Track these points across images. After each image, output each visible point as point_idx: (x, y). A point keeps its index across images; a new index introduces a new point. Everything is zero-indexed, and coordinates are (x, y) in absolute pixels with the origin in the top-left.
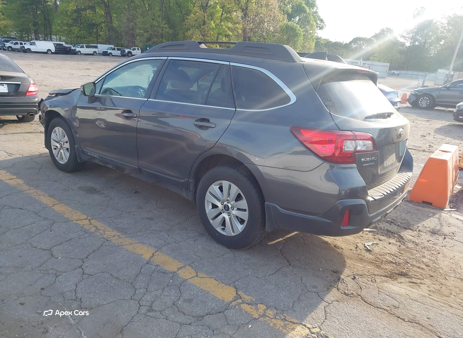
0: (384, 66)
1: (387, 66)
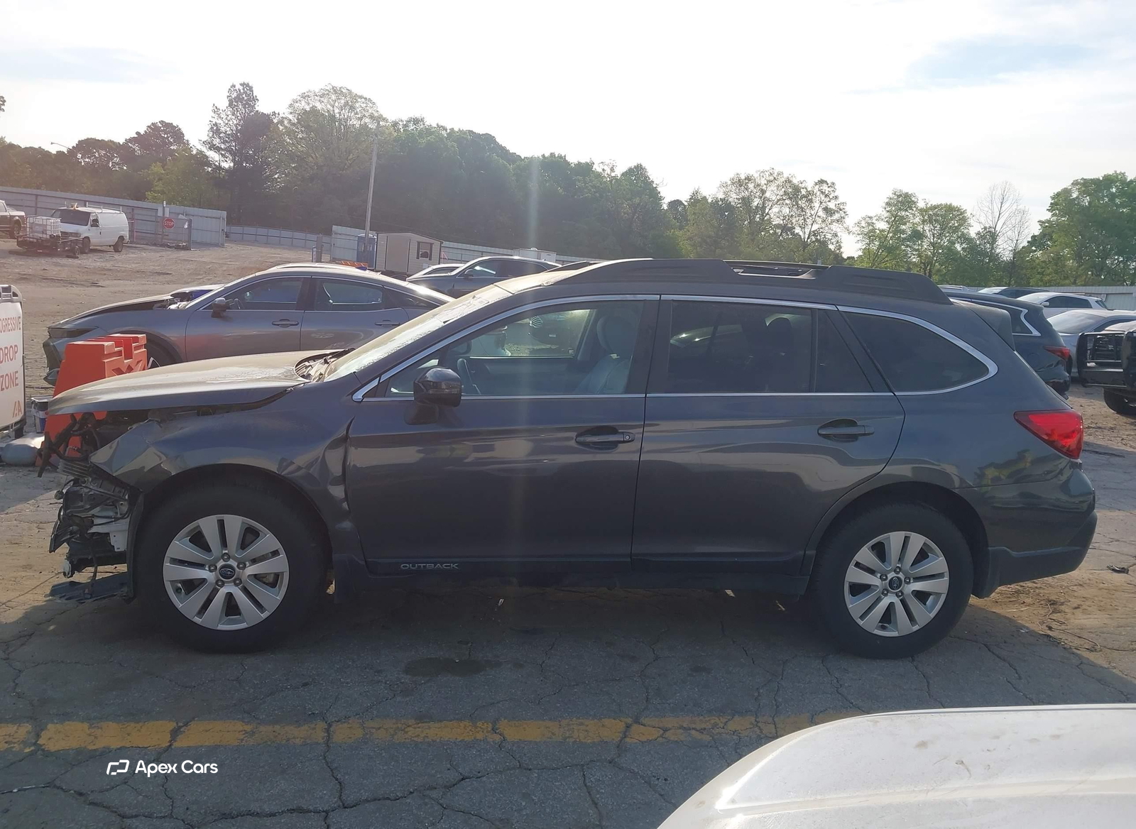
0: (216, 218)
1: (223, 219)
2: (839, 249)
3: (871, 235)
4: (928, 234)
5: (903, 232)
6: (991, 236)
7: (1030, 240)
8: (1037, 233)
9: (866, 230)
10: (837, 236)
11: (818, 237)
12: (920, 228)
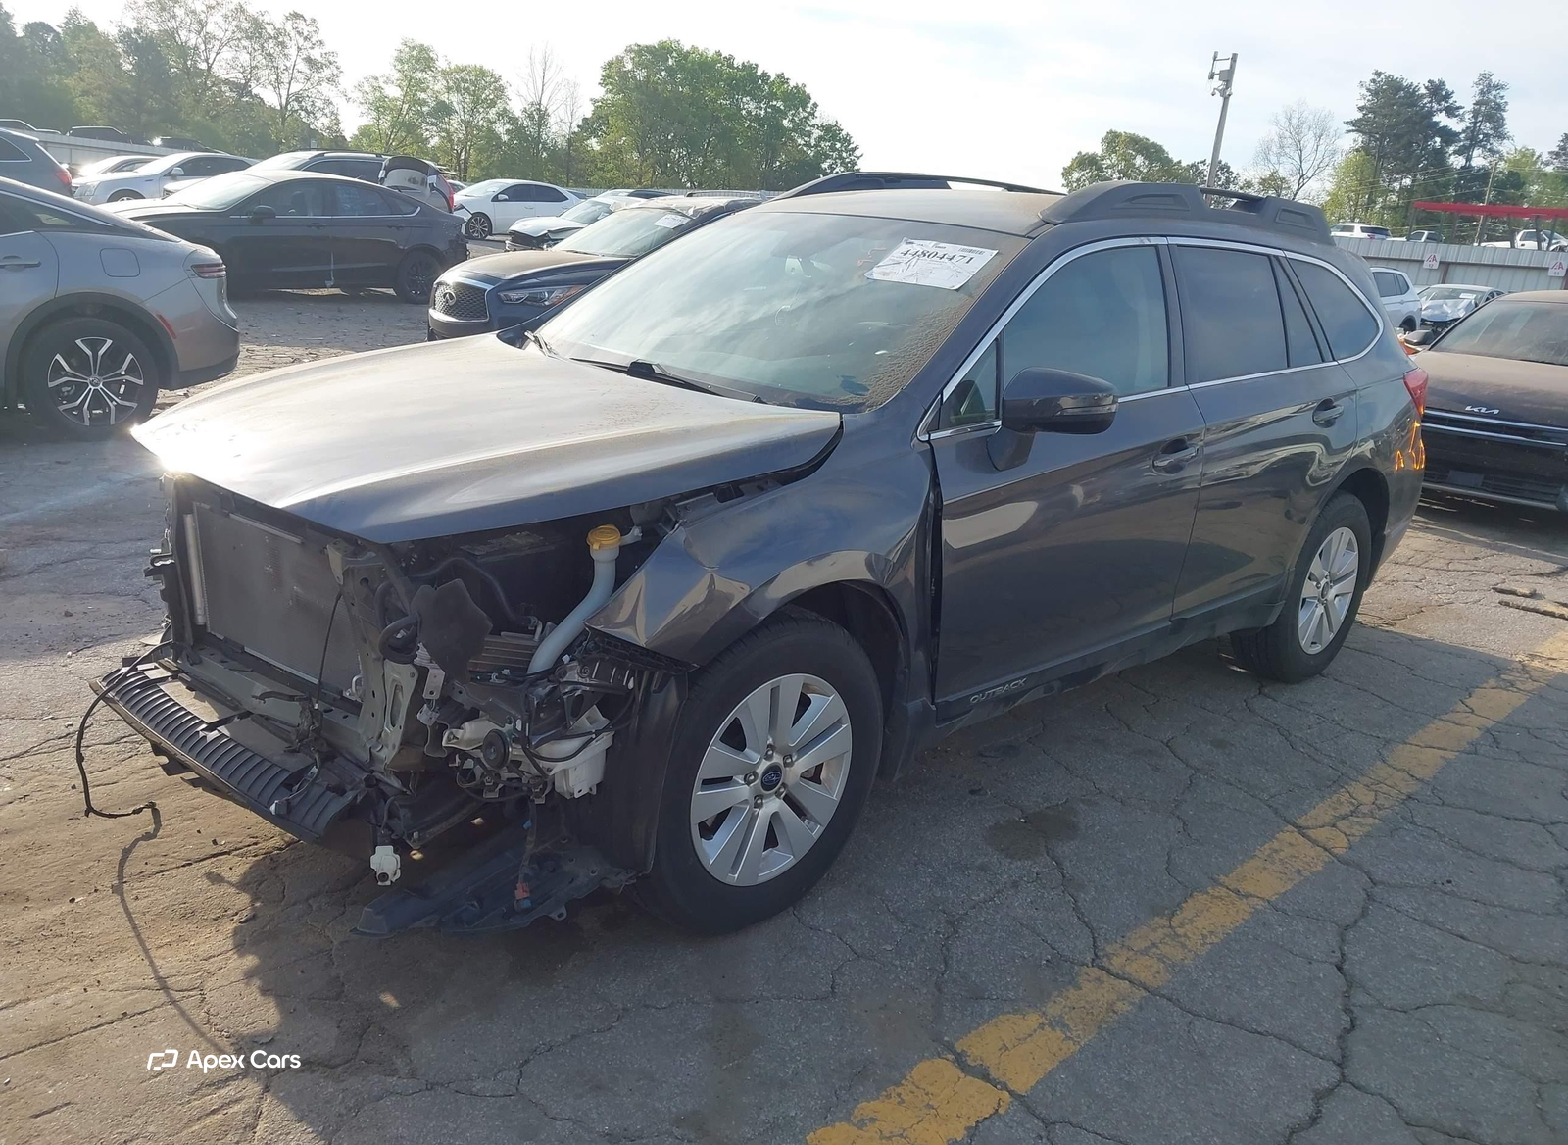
2: (337, 124)
3: (381, 106)
4: (456, 107)
5: (424, 103)
6: (540, 116)
7: (581, 123)
8: (589, 115)
9: (371, 98)
10: (331, 103)
11: (303, 103)
12: (444, 97)
